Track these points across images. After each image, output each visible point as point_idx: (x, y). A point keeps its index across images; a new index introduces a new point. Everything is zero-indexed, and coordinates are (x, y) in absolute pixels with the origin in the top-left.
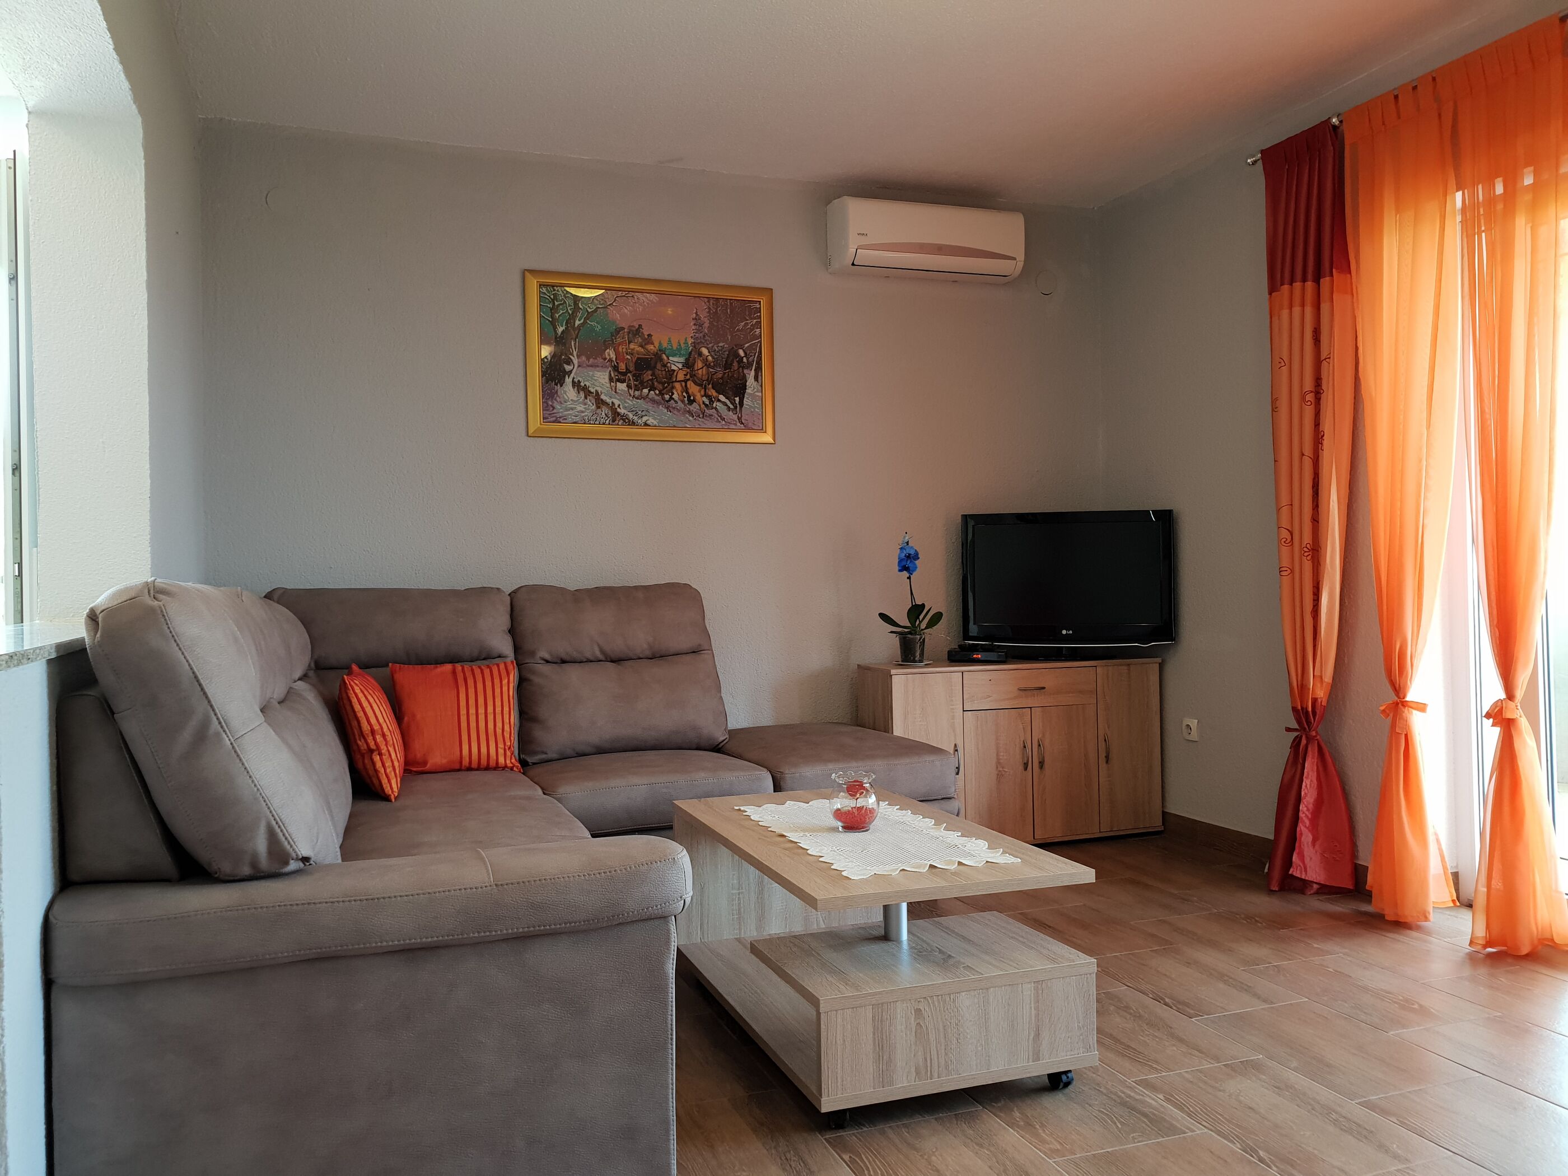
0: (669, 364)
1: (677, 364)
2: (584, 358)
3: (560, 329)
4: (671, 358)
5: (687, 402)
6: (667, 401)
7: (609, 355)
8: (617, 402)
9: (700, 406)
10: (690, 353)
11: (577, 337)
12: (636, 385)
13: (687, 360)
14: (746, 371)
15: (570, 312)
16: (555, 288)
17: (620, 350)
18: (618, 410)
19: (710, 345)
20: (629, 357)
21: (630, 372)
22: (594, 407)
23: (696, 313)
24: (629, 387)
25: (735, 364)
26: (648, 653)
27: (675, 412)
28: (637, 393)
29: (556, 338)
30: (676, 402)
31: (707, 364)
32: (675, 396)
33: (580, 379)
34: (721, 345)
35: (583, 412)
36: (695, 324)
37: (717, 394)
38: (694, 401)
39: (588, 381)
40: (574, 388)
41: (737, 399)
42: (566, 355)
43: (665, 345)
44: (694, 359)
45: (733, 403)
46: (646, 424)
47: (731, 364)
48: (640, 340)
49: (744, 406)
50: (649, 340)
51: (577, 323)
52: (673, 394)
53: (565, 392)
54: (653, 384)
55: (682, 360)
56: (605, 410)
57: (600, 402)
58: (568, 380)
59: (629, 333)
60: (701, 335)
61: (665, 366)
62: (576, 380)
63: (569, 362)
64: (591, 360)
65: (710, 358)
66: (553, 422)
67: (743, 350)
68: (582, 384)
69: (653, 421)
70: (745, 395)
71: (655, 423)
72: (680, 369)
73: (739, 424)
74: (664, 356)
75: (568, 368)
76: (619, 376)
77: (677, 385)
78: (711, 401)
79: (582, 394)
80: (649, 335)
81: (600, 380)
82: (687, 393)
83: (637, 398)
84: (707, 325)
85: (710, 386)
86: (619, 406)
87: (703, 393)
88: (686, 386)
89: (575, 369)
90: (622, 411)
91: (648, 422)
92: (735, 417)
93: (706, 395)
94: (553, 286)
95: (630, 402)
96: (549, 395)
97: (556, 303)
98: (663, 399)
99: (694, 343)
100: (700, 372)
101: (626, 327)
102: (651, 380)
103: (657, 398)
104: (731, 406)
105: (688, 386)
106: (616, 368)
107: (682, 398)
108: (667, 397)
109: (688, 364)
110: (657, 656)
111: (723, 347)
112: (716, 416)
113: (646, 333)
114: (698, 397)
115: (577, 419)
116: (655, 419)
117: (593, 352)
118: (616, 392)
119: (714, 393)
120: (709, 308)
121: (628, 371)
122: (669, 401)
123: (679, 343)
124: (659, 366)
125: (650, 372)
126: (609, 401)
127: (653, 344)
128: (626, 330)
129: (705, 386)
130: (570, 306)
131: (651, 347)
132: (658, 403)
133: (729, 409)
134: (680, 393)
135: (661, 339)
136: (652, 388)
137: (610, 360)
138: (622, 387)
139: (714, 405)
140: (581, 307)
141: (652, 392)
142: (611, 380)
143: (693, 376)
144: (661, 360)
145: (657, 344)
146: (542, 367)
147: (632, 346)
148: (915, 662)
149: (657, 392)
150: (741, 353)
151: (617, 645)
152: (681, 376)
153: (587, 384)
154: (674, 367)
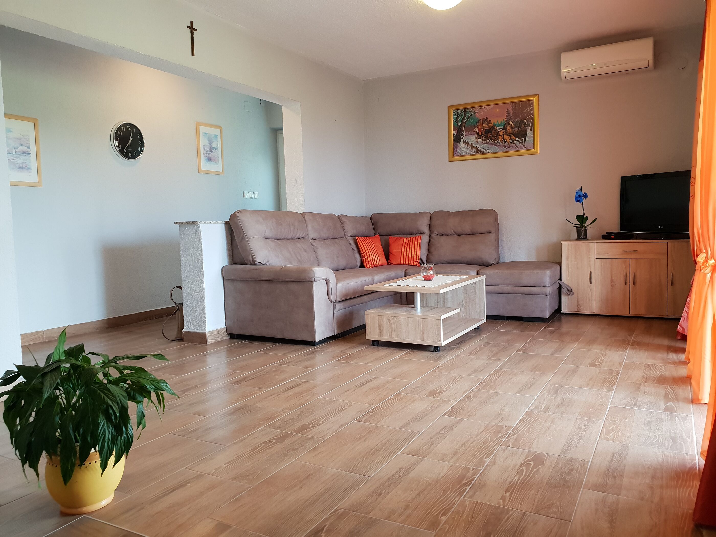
0: (497, 130)
1: (500, 129)
2: (467, 132)
3: (459, 124)
4: (498, 127)
5: (503, 142)
6: (496, 143)
7: (476, 130)
8: (478, 146)
9: (508, 143)
10: (505, 124)
11: (465, 126)
12: (485, 139)
13: (504, 127)
14: (527, 128)
15: (463, 117)
16: (458, 110)
17: (480, 127)
18: (479, 149)
19: (513, 120)
20: (482, 129)
21: (483, 135)
22: (470, 149)
23: (508, 109)
24: (482, 140)
25: (523, 126)
26: (470, 233)
27: (499, 147)
28: (485, 142)
29: (458, 127)
30: (499, 143)
31: (512, 127)
32: (499, 141)
33: (466, 140)
34: (517, 119)
35: (466, 151)
36: (507, 114)
37: (515, 138)
38: (506, 142)
39: (468, 140)
40: (463, 143)
41: (523, 139)
42: (461, 133)
43: (496, 123)
44: (507, 126)
45: (522, 141)
46: (488, 153)
47: (521, 126)
48: (487, 123)
49: (526, 141)
50: (490, 122)
51: (465, 121)
52: (498, 140)
53: (461, 145)
54: (491, 138)
55: (502, 127)
56: (474, 149)
57: (472, 147)
58: (462, 141)
59: (482, 121)
60: (509, 117)
61: (495, 130)
62: (464, 141)
63: (462, 135)
64: (470, 133)
65: (513, 125)
66: (457, 156)
67: (526, 120)
68: (466, 142)
69: (491, 151)
70: (527, 137)
71: (492, 152)
72: (501, 131)
73: (524, 148)
74: (495, 127)
75: (462, 137)
76: (479, 136)
77: (500, 137)
78: (513, 141)
79: (466, 145)
80: (490, 120)
81: (472, 139)
82: (504, 139)
83: (485, 144)
84: (512, 113)
85: (513, 135)
86: (479, 147)
87: (510, 138)
88: (503, 136)
89: (464, 137)
90: (480, 149)
91: (489, 152)
92: (522, 146)
93: (511, 139)
94: (457, 110)
95: (483, 145)
96: (456, 147)
97: (458, 115)
98: (495, 143)
99: (507, 120)
100: (509, 131)
101: (482, 119)
102: (491, 136)
103: (492, 142)
104: (521, 142)
105: (504, 136)
106: (478, 134)
107: (501, 141)
108: (496, 142)
109: (504, 129)
110: (474, 234)
111: (518, 120)
112: (515, 146)
113: (489, 120)
114: (508, 140)
115: (464, 154)
116: (491, 150)
117: (470, 130)
118: (478, 143)
119: (514, 138)
120: (512, 106)
121: (482, 134)
122: (497, 143)
123: (501, 121)
124: (493, 131)
125: (490, 134)
126: (475, 146)
127: (491, 123)
128: (482, 120)
129: (511, 135)
130: (463, 115)
131: (490, 125)
132: (493, 144)
133: (520, 143)
134: (501, 140)
135: (494, 121)
136: (491, 139)
137: (476, 132)
138: (480, 140)
139: (514, 142)
140: (466, 115)
141: (491, 141)
142: (476, 138)
143: (506, 133)
144: (494, 128)
145: (493, 123)
146: (453, 138)
147: (484, 125)
148: (582, 238)
149: (493, 140)
150: (525, 121)
151: (459, 230)
152: (501, 133)
153: (468, 141)
154: (499, 131)
